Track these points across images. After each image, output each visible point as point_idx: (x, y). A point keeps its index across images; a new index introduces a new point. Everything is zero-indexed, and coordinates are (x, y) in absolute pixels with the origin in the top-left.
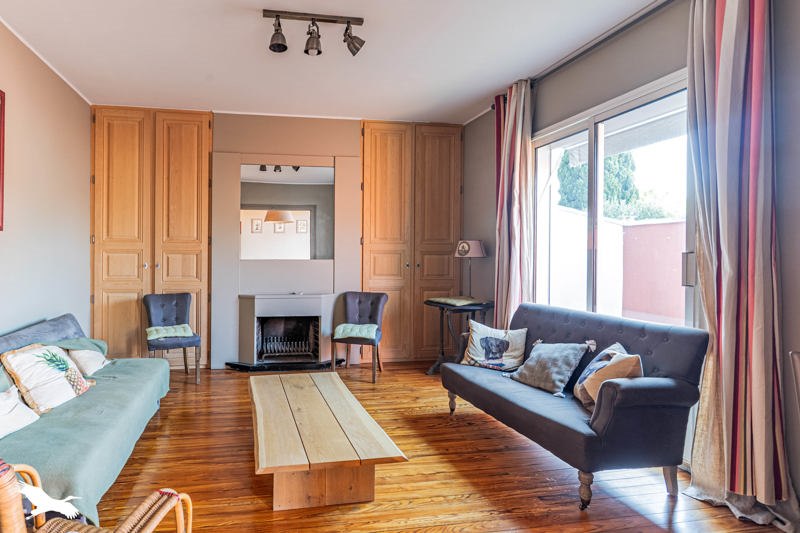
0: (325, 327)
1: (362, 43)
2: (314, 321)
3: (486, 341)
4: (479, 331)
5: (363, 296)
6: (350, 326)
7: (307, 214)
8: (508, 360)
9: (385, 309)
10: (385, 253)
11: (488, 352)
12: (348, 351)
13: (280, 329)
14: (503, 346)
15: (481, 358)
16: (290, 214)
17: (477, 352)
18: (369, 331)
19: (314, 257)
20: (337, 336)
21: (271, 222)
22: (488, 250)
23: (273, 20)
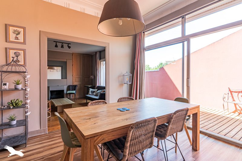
0: (65, 92)
1: (70, 47)
2: (63, 91)
3: (92, 91)
4: (91, 90)
5: (73, 86)
6: (70, 91)
7: (60, 68)
8: (94, 94)
9: (77, 88)
10: (77, 78)
11: (92, 93)
12: (70, 96)
13: (55, 93)
14: (94, 92)
15: (91, 94)
16: (55, 68)
17: (90, 93)
18: (74, 92)
19: (62, 78)
20: (67, 93)
21: (49, 69)
22: (95, 77)
23: (55, 43)
